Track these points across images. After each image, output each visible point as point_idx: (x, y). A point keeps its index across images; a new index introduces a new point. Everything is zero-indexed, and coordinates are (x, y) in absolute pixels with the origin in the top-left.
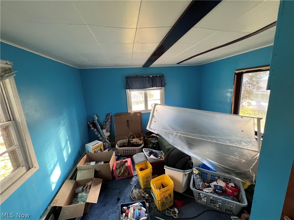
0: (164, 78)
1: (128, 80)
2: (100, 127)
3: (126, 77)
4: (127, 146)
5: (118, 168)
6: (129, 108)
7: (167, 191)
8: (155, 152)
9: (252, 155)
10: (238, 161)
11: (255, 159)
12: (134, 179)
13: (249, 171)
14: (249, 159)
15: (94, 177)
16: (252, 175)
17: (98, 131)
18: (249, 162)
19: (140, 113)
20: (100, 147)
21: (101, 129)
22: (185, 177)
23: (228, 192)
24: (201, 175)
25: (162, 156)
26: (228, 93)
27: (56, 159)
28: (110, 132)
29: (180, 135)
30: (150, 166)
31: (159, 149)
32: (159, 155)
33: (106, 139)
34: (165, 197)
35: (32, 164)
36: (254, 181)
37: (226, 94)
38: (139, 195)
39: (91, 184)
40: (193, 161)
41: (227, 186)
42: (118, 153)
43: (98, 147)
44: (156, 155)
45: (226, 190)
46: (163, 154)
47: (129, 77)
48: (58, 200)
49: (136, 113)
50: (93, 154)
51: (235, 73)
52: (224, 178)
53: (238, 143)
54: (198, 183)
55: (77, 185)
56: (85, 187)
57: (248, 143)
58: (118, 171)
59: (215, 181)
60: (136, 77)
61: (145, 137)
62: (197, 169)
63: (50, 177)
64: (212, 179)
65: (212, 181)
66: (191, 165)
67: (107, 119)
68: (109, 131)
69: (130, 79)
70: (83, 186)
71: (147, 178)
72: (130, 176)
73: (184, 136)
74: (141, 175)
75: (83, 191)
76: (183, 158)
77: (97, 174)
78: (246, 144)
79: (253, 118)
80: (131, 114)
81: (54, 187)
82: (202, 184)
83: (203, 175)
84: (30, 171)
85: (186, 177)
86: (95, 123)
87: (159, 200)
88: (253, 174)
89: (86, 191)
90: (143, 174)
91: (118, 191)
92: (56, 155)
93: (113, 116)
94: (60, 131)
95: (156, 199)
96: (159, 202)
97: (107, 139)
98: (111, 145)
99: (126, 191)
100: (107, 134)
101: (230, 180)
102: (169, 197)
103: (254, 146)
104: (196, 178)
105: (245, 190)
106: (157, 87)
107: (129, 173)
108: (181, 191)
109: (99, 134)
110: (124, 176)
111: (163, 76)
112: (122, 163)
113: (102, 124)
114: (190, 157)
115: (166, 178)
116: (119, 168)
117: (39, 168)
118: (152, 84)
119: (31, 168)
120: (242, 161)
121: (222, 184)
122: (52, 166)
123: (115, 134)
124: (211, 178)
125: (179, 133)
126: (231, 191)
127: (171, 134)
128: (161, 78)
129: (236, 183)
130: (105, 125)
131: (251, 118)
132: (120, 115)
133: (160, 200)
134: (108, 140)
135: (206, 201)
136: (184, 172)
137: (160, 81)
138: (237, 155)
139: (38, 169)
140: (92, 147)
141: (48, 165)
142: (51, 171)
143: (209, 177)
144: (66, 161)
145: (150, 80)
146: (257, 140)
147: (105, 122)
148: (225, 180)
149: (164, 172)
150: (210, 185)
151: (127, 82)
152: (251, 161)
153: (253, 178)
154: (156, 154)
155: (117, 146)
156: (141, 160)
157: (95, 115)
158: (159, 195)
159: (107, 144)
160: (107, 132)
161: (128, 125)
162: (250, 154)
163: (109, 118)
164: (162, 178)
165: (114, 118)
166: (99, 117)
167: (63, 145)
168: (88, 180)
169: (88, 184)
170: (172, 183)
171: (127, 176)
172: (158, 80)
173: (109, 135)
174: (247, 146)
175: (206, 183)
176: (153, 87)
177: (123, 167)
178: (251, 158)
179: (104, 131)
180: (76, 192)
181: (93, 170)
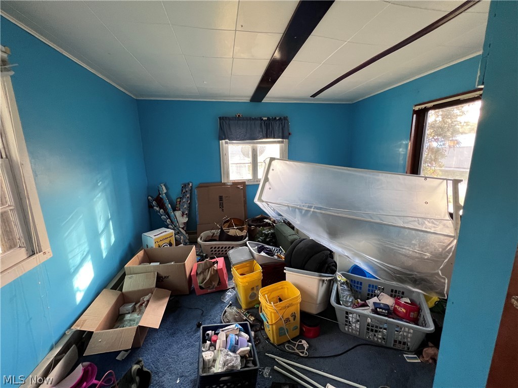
0: (288, 123)
1: (223, 123)
2: (170, 206)
3: (220, 118)
4: (218, 240)
5: (200, 273)
6: (224, 174)
7: (288, 307)
8: (268, 248)
9: (444, 243)
10: (417, 255)
11: (449, 252)
12: (229, 294)
13: (438, 274)
14: (438, 251)
15: (156, 287)
16: (443, 281)
17: (167, 214)
18: (437, 258)
19: (243, 183)
20: (169, 239)
21: (171, 210)
22: (322, 285)
23: (399, 312)
24: (351, 286)
25: (280, 254)
26: (400, 148)
27: (85, 247)
28: (189, 216)
29: (313, 212)
30: (259, 269)
31: (276, 245)
32: (276, 254)
33: (180, 229)
34: (285, 317)
35: (39, 245)
36: (445, 293)
37: (397, 149)
38: (236, 317)
39: (150, 298)
40: (337, 259)
41: (397, 303)
42: (202, 252)
43: (166, 238)
44: (270, 253)
45: (395, 308)
46: (282, 252)
47: (226, 117)
48: (85, 321)
49: (235, 184)
50: (155, 249)
51: (414, 110)
52: (392, 291)
53: (419, 224)
54: (346, 298)
55: (124, 299)
56: (138, 305)
57: (435, 222)
58: (201, 277)
59: (375, 296)
60: (238, 118)
61: (250, 226)
62: (343, 275)
63: (73, 278)
64: (370, 293)
65: (370, 297)
66: (333, 265)
67: (184, 193)
68: (186, 214)
69: (227, 122)
70: (134, 303)
71: (253, 289)
72: (222, 289)
73: (321, 213)
74: (241, 282)
75: (134, 310)
76: (319, 254)
77: (161, 282)
78: (434, 225)
79: (445, 181)
80: (227, 185)
81: (79, 297)
82: (352, 300)
83: (355, 286)
84: (34, 257)
85: (325, 285)
86: (161, 199)
87: (274, 322)
88: (444, 279)
89: (140, 310)
90: (245, 280)
91: (199, 312)
92: (86, 240)
93: (194, 188)
94: (95, 200)
95: (268, 323)
96: (274, 327)
97: (183, 228)
98: (189, 239)
99: (213, 313)
100: (181, 219)
101: (403, 293)
102: (291, 319)
103: (448, 227)
104: (341, 289)
105: (431, 310)
106: (274, 138)
107: (219, 282)
108: (314, 310)
109: (167, 219)
110: (211, 287)
111: (286, 119)
112: (208, 263)
113: (175, 202)
114: (331, 252)
115: (288, 289)
116: (203, 272)
117: (52, 255)
118: (267, 132)
119: (37, 253)
120: (426, 255)
121: (387, 300)
122: (78, 260)
123: (198, 219)
124: (369, 290)
125: (313, 207)
126: (404, 311)
127: (299, 209)
128: (283, 123)
129: (414, 297)
130: (179, 204)
131: (441, 180)
132: (207, 187)
133: (275, 324)
134: (185, 231)
135: (360, 327)
136: (320, 276)
137: (281, 128)
138: (417, 245)
139: (49, 257)
140: (154, 238)
141: (70, 256)
142: (75, 267)
143: (365, 289)
144: (104, 255)
145: (263, 125)
146: (452, 218)
147: (181, 198)
148: (394, 293)
149: (283, 277)
150: (366, 304)
151: (221, 128)
152: (441, 254)
153: (445, 286)
154: (270, 251)
155: (201, 239)
156: (242, 259)
157: (162, 185)
158: (273, 314)
159: (182, 237)
160: (183, 216)
161: (221, 205)
162: (440, 242)
163: (187, 191)
164: (280, 287)
165: (196, 191)
166: (169, 189)
167: (101, 225)
168: (145, 292)
169: (143, 299)
170: (298, 293)
171: (216, 288)
172: (277, 127)
173: (186, 221)
174: (434, 227)
175: (359, 300)
176: (267, 137)
177: (209, 270)
178: (440, 250)
179: (178, 214)
180: (121, 313)
181: (155, 274)
